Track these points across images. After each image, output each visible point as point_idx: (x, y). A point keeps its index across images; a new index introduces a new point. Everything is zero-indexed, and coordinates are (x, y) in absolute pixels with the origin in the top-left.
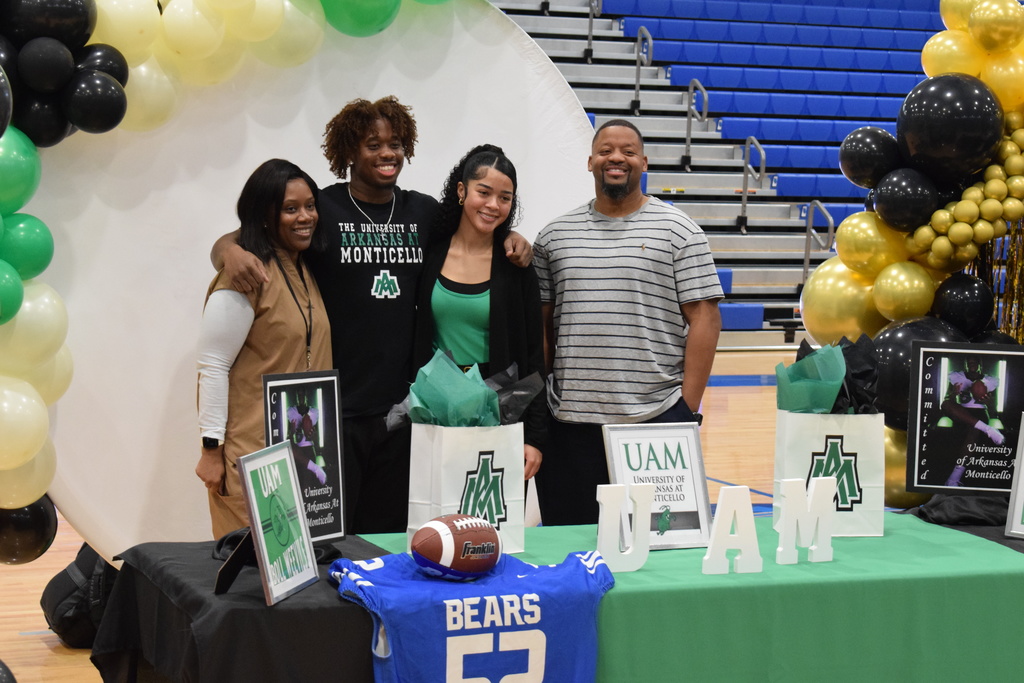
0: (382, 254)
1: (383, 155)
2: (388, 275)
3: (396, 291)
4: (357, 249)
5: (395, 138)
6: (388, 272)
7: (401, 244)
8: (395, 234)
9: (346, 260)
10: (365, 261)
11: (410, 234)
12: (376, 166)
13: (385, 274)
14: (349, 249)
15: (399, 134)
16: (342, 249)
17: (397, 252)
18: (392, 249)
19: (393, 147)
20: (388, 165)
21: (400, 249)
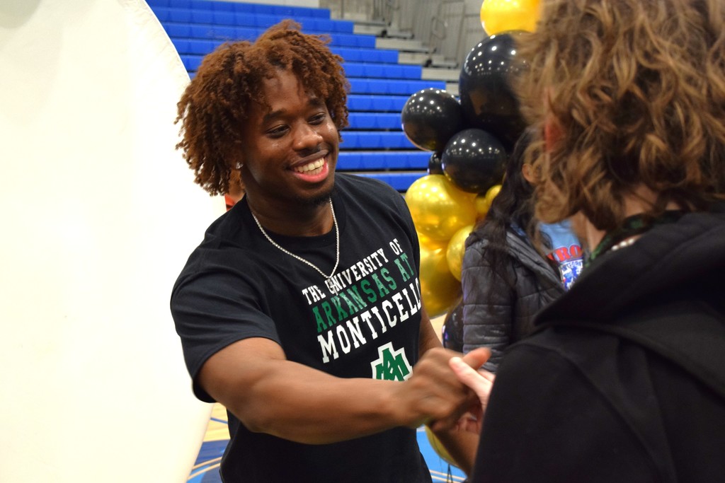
0: (374, 319)
1: (300, 144)
2: (391, 350)
3: (406, 372)
4: (340, 329)
5: (314, 103)
6: (389, 346)
7: (394, 287)
8: (378, 272)
9: (331, 357)
10: (357, 345)
11: (397, 262)
12: (290, 168)
13: (386, 352)
14: (330, 334)
15: (319, 94)
16: (320, 338)
17: (394, 304)
18: (386, 304)
19: (315, 121)
20: (313, 161)
21: (396, 297)
